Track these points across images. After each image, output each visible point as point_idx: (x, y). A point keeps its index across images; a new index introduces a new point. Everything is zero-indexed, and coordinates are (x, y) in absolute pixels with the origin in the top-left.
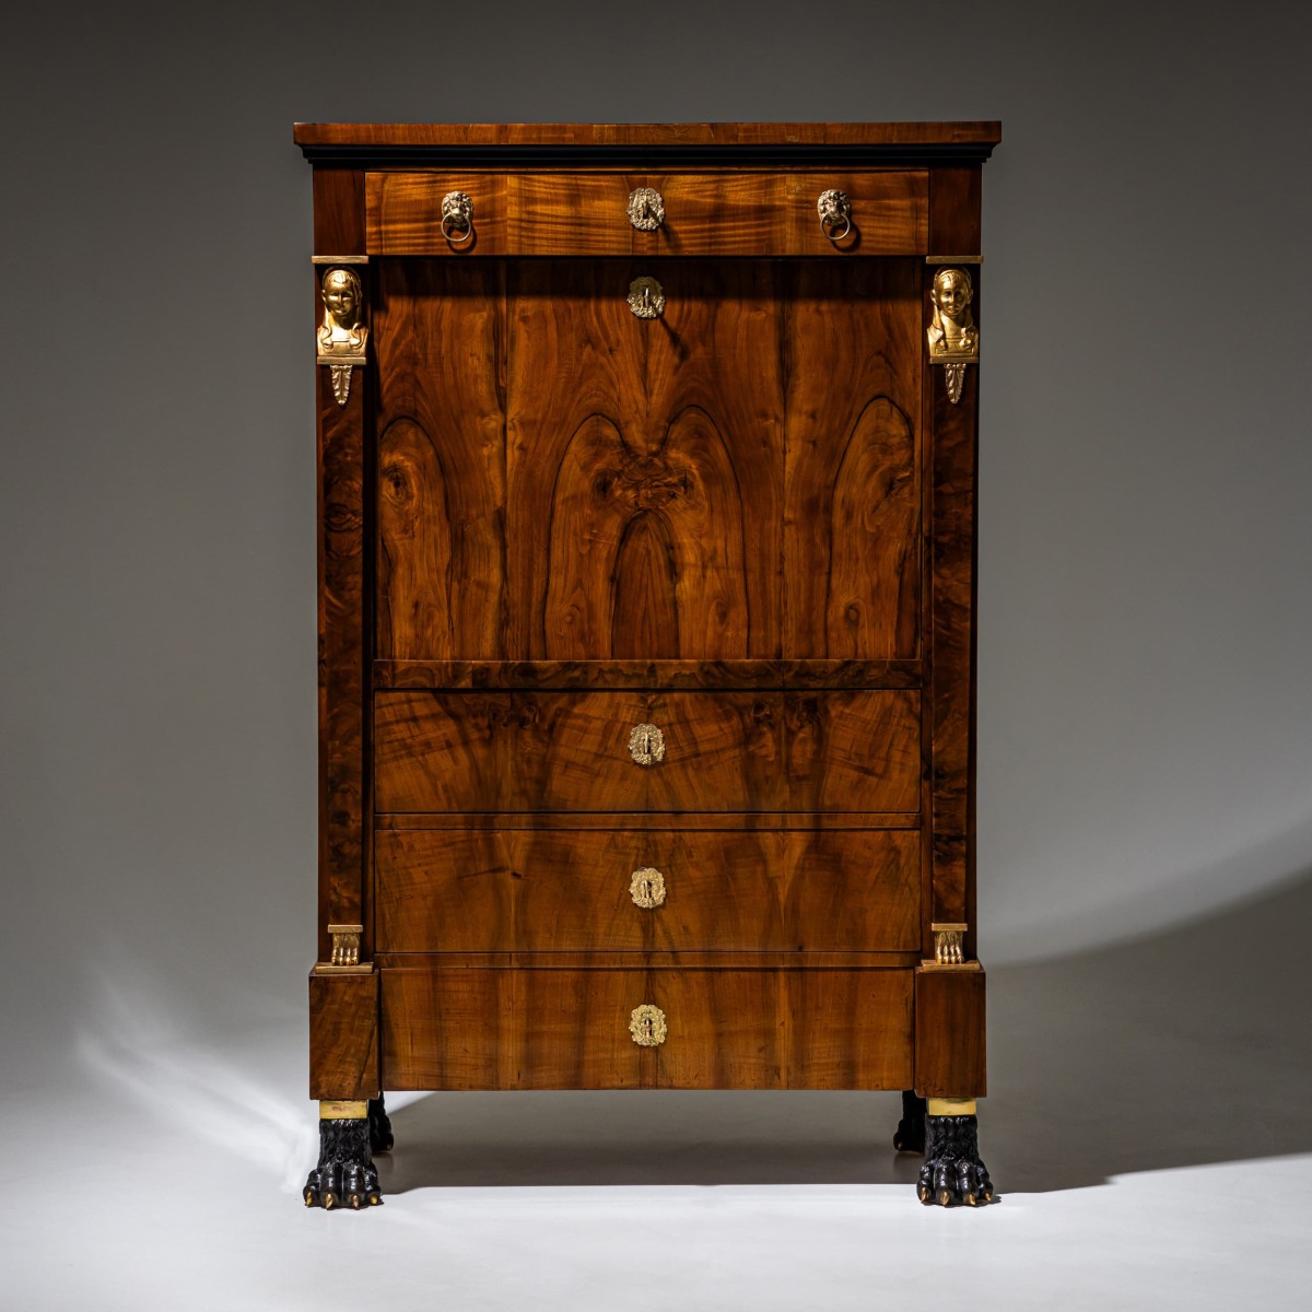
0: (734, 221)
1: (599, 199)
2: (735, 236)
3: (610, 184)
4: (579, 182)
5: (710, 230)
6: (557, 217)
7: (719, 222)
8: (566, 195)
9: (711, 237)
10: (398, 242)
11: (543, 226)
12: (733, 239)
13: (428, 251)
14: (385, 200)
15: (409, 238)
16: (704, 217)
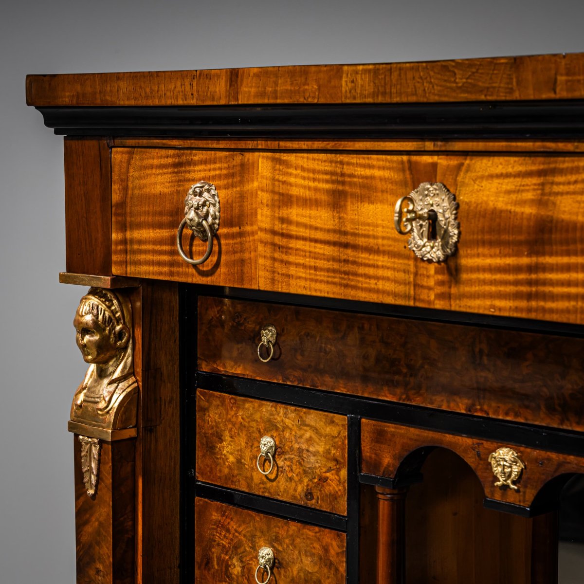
0: (568, 254)
1: (371, 202)
2: (569, 283)
3: (387, 174)
4: (347, 170)
5: (530, 269)
6: (316, 229)
7: (543, 254)
8: (328, 191)
9: (530, 283)
10: (143, 257)
11: (300, 244)
12: (565, 290)
13: (171, 274)
14: (130, 192)
15: (154, 252)
16: (520, 243)
